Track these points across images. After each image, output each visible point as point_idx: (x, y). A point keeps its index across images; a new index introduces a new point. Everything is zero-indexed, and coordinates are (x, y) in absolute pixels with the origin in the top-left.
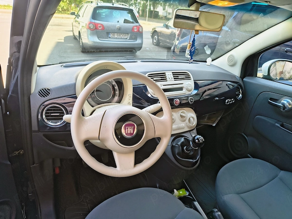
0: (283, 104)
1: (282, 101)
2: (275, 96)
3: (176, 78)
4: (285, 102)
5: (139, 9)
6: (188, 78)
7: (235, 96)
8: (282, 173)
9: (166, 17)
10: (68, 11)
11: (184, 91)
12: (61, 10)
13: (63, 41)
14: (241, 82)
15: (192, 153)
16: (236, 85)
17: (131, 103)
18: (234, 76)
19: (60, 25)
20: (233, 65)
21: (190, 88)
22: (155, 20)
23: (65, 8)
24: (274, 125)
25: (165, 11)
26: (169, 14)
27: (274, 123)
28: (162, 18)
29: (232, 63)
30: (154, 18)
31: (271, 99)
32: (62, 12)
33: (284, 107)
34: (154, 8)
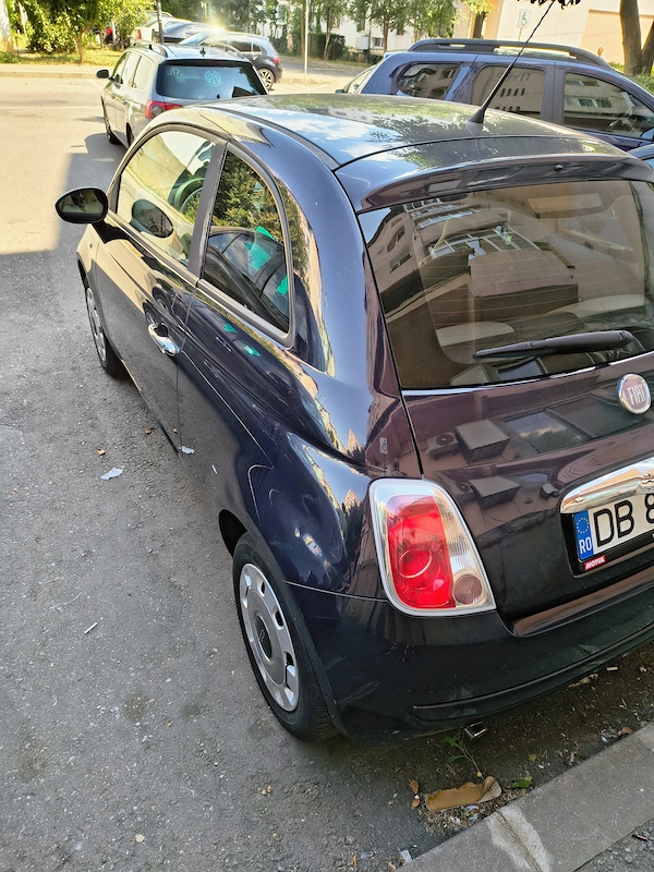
5: (285, 27)
9: (366, 52)
10: (72, 51)
12: (50, 49)
13: (84, 150)
19: (63, 102)
22: (333, 64)
23: (62, 42)
25: (363, 33)
26: (377, 41)
28: (354, 59)
30: (331, 58)
32: (56, 55)
34: (329, 26)
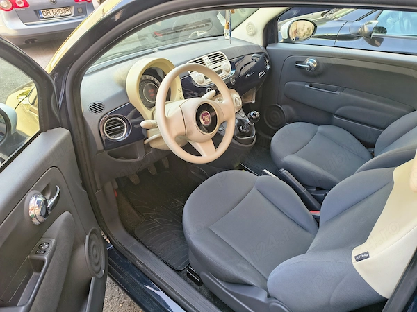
0: (308, 64)
1: (308, 62)
2: (299, 58)
3: (213, 62)
4: (310, 62)
6: (223, 59)
7: (264, 68)
8: (320, 128)
11: (224, 72)
14: (265, 51)
15: (248, 131)
16: (261, 56)
17: (183, 97)
18: (258, 47)
20: (253, 35)
21: (228, 69)
24: (304, 88)
27: (303, 85)
29: (252, 32)
31: (297, 62)
33: (311, 68)
